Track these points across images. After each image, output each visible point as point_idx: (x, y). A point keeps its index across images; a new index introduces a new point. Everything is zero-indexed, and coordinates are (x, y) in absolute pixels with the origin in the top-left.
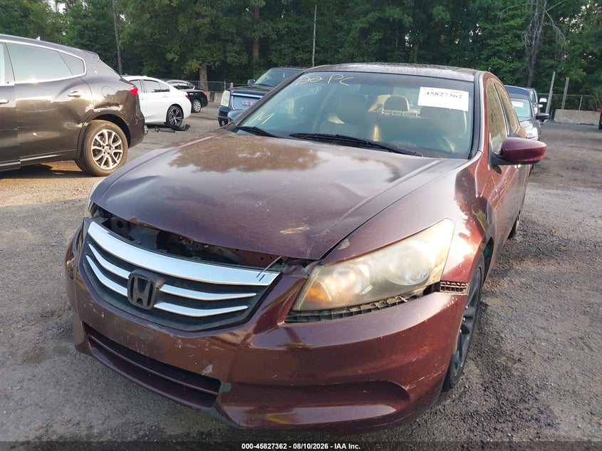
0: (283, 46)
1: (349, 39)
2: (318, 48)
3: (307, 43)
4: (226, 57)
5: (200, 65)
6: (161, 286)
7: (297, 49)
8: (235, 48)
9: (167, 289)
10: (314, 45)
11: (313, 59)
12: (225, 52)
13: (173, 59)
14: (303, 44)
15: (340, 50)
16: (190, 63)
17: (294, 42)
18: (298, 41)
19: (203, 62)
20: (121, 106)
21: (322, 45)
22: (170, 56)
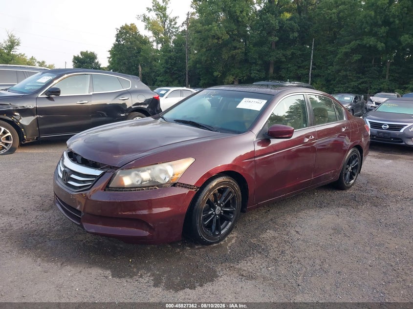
0: (289, 65)
1: (336, 59)
2: (314, 67)
3: (306, 63)
4: (251, 74)
5: (234, 79)
6: (71, 175)
7: (299, 67)
8: (257, 68)
9: (73, 176)
10: (311, 64)
11: (310, 74)
12: (250, 70)
13: (217, 76)
14: (303, 64)
15: (330, 67)
16: (227, 78)
17: (297, 62)
18: (300, 62)
19: (236, 77)
20: (148, 106)
21: (317, 64)
22: (215, 74)
